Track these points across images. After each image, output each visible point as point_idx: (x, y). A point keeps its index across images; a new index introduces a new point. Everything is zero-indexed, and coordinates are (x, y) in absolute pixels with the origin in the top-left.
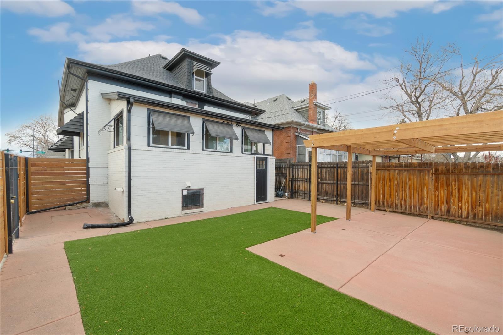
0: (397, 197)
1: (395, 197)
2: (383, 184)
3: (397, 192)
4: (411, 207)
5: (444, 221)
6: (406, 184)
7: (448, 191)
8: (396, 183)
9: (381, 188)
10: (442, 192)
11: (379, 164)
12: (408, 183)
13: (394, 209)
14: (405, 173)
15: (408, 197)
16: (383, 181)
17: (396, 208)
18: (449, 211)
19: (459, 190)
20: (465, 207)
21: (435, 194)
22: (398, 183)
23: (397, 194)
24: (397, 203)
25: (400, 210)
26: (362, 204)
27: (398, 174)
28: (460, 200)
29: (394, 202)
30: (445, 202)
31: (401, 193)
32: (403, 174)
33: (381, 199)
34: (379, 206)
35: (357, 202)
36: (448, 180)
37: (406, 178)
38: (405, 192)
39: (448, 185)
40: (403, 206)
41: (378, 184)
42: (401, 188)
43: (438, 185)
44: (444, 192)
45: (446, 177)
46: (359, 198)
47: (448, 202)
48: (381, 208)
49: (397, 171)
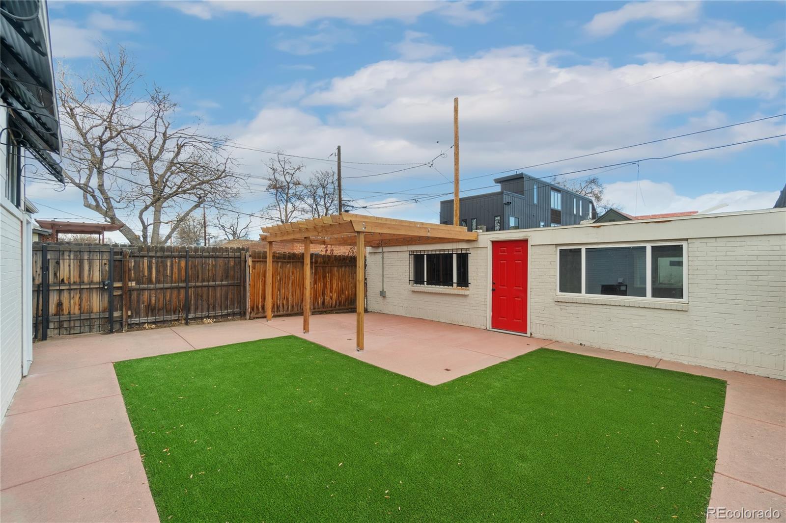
0: (279, 296)
1: (277, 297)
2: (263, 281)
3: (279, 290)
4: (293, 306)
5: (320, 314)
6: (289, 278)
7: (324, 283)
8: (279, 278)
9: (261, 287)
10: (319, 285)
11: (258, 254)
12: (291, 278)
13: (276, 312)
14: (288, 266)
15: (290, 294)
16: (263, 277)
17: (277, 311)
18: (323, 303)
19: (331, 281)
20: (335, 296)
21: (314, 287)
22: (280, 279)
23: (279, 293)
24: (279, 304)
25: (281, 313)
26: (228, 315)
27: (280, 267)
28: (331, 292)
29: (276, 303)
30: (321, 296)
31: (283, 291)
32: (286, 267)
33: (260, 302)
34: (257, 313)
35: (218, 314)
36: (324, 272)
37: (289, 272)
38: (288, 289)
39: (324, 277)
40: (285, 306)
41: (256, 281)
42: (284, 284)
43: (317, 278)
44: (321, 284)
45: (323, 269)
46: (221, 307)
47: (324, 294)
48: (260, 315)
49: (280, 264)
